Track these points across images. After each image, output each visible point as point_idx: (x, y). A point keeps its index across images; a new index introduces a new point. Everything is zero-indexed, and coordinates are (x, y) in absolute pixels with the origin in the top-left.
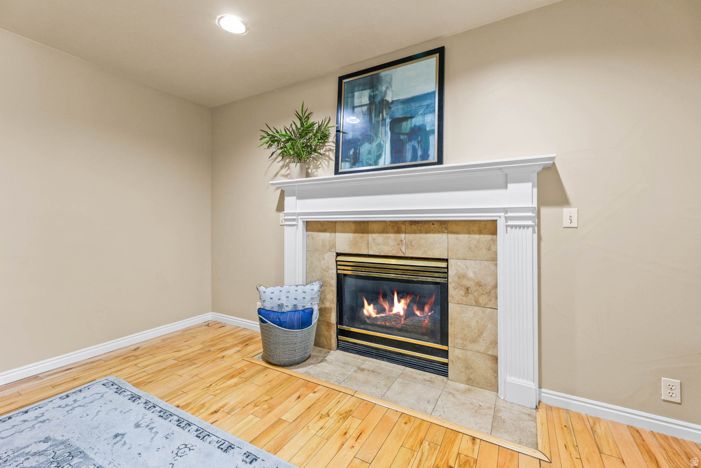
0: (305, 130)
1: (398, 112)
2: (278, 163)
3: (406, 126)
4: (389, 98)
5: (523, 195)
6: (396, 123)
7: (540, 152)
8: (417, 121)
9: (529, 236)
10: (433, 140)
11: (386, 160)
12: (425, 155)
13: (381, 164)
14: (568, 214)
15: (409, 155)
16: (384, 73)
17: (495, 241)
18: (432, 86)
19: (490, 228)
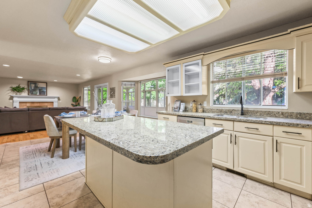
0: (19, 87)
1: (40, 88)
2: (10, 91)
3: (41, 90)
4: (38, 86)
5: (56, 99)
6: (40, 90)
7: (58, 96)
8: (43, 90)
9: (57, 103)
10: (46, 93)
11: (38, 94)
12: (45, 94)
13: (37, 94)
14: (60, 101)
15: (42, 94)
16: (37, 83)
17: (53, 104)
18: (45, 87)
19: (53, 102)
